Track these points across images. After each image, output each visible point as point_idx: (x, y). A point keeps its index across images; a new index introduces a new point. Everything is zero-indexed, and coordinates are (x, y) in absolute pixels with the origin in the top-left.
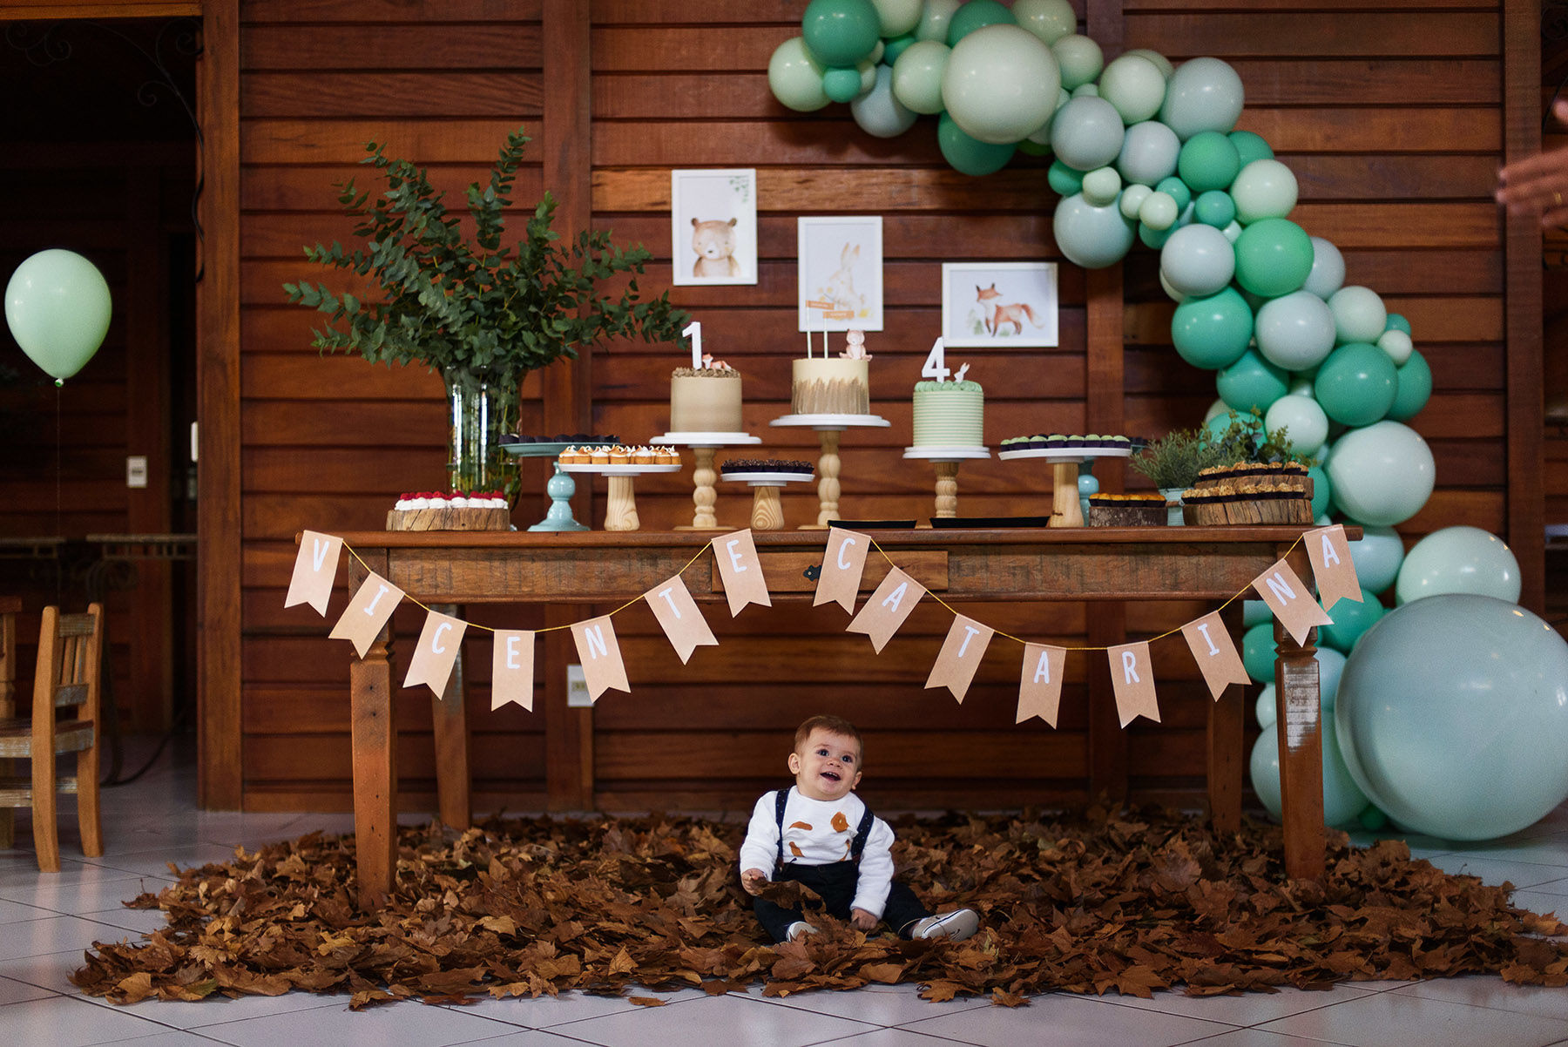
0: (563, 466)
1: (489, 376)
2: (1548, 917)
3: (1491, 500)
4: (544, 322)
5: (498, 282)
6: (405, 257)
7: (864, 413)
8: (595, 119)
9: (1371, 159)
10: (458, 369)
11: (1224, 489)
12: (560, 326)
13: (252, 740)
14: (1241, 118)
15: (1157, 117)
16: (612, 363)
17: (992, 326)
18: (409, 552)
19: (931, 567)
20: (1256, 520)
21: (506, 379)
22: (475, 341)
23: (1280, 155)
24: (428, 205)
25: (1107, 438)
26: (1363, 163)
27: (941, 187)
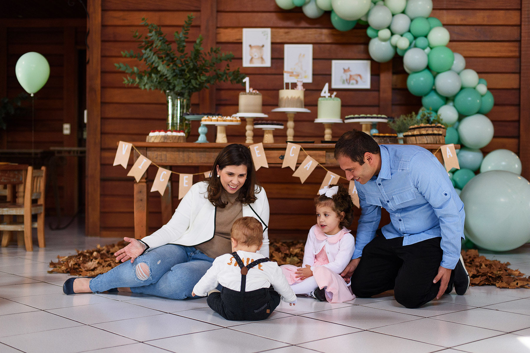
0: (203, 123)
1: (180, 95)
2: (517, 271)
3: (514, 141)
4: (198, 77)
5: (184, 64)
6: (154, 55)
7: (302, 107)
8: (218, 11)
9: (476, 27)
10: (170, 92)
11: (416, 132)
12: (203, 78)
13: (103, 214)
14: (432, 13)
15: (403, 12)
16: (223, 92)
17: (348, 81)
18: (153, 149)
19: (320, 156)
20: (426, 142)
21: (186, 95)
22: (176, 82)
23: (444, 25)
24: (161, 38)
25: (379, 116)
26: (473, 28)
27: (332, 35)
